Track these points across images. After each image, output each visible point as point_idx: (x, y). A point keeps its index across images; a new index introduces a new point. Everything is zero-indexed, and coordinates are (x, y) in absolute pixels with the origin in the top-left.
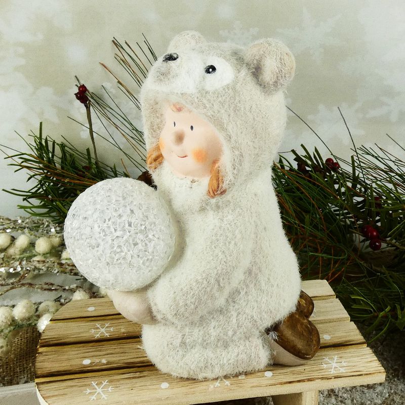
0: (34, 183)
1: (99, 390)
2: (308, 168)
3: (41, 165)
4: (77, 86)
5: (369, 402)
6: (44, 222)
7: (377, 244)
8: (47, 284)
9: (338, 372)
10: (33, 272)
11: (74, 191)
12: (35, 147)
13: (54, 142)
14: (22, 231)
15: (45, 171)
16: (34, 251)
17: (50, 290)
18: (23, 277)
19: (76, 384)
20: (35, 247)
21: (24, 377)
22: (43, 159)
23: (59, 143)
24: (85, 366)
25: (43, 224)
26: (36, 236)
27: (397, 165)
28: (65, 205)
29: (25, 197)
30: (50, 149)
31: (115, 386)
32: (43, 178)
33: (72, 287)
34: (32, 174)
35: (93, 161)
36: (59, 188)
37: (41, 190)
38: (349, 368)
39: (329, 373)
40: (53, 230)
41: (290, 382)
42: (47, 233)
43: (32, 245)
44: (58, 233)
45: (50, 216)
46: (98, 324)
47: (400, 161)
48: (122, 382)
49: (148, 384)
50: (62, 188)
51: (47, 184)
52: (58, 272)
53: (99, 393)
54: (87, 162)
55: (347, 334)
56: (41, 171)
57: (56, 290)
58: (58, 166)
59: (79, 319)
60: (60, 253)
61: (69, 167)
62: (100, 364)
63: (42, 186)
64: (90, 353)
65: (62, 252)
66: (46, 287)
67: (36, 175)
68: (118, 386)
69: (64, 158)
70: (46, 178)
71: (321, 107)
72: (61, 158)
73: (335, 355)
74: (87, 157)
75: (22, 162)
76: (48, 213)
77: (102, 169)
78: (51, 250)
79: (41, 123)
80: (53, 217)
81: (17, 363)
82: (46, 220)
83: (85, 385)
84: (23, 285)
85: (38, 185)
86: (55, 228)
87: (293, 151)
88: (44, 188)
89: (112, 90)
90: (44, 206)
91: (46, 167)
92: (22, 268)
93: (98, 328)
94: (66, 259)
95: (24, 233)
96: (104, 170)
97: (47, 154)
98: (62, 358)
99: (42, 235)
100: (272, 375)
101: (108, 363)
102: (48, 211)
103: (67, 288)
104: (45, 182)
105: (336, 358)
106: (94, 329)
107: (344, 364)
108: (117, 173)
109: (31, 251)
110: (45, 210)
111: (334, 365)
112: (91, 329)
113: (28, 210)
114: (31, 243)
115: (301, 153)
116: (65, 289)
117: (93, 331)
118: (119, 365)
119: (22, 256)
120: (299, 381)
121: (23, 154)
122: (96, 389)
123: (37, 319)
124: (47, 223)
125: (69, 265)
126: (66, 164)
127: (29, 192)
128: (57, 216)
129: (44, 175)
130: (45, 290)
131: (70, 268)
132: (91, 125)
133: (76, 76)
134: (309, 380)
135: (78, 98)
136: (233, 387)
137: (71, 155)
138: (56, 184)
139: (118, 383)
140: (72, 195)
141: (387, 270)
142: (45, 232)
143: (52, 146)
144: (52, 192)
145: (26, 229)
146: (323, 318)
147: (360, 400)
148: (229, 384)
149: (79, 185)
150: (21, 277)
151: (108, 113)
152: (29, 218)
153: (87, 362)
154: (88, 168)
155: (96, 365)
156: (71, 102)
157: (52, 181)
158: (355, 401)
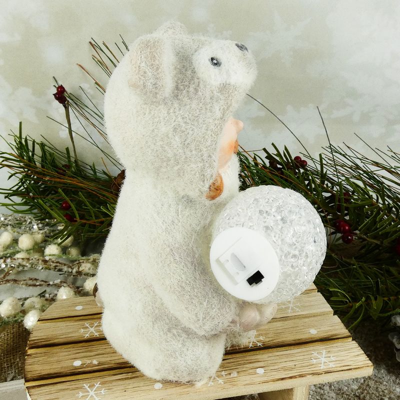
0: (15, 181)
1: (92, 393)
2: (279, 166)
3: (22, 164)
4: (55, 87)
5: (346, 388)
6: (26, 219)
7: (350, 237)
8: (31, 279)
9: (328, 367)
10: (17, 269)
11: (54, 189)
12: (15, 146)
13: (34, 142)
14: (4, 228)
15: (26, 170)
16: (17, 248)
17: (35, 285)
18: (8, 274)
19: (67, 387)
20: (18, 243)
21: (12, 373)
22: (23, 158)
23: (39, 142)
24: (76, 368)
25: (25, 221)
26: (19, 233)
27: (364, 163)
28: (46, 202)
29: (7, 195)
30: (30, 148)
31: (108, 388)
32: (24, 177)
33: (56, 282)
34: (13, 172)
35: (73, 160)
36: (40, 186)
37: (22, 188)
38: (338, 362)
39: (320, 368)
40: (35, 227)
41: (282, 379)
42: (30, 230)
43: (15, 241)
44: (41, 230)
45: (32, 213)
46: (87, 323)
47: (367, 159)
48: (114, 384)
49: (141, 385)
50: (43, 186)
51: (28, 182)
52: (42, 268)
53: (92, 396)
54: (67, 160)
55: (333, 328)
56: (22, 170)
57: (40, 285)
58: (38, 164)
59: (67, 319)
60: (43, 249)
61: (49, 166)
62: (90, 365)
63: (23, 184)
64: (80, 354)
65: (45, 248)
66: (30, 282)
67: (17, 173)
68: (110, 387)
69: (44, 157)
70: (27, 176)
71: (289, 108)
72: (42, 157)
73: (322, 349)
74: (66, 156)
75: (3, 161)
76: (30, 210)
77: (82, 167)
78: (34, 246)
79: (21, 123)
80: (35, 214)
81: (4, 358)
82: (28, 218)
83: (77, 388)
84: (8, 281)
85: (19, 183)
86: (37, 225)
87: (265, 150)
88: (25, 186)
89: (89, 91)
90: (25, 204)
91: (27, 166)
92: (6, 265)
93: (87, 327)
94: (50, 255)
95: (6, 230)
96: (83, 168)
97: (28, 153)
98: (52, 359)
99: (25, 232)
100: (264, 372)
101: (99, 364)
102: (30, 208)
103: (51, 283)
104: (26, 180)
105: (324, 353)
106: (83, 328)
107: (333, 359)
108: (97, 171)
109: (14, 248)
110: (27, 208)
111: (323, 360)
112: (80, 328)
113: (11, 207)
114: (14, 240)
115: (272, 151)
116: (49, 285)
117: (82, 330)
118: (110, 365)
119: (5, 252)
120: (291, 378)
121: (3, 153)
122: (88, 392)
123: (23, 315)
124: (29, 220)
125: (53, 262)
126: (46, 163)
127: (10, 190)
128: (38, 213)
129: (24, 174)
130: (30, 285)
131: (54, 265)
132: (70, 125)
133: (54, 77)
134: (301, 376)
135: (57, 98)
136: (227, 386)
137: (51, 154)
138: (36, 182)
139: (110, 385)
140: (53, 192)
141: (357, 261)
142: (28, 228)
143: (32, 145)
144: (34, 190)
145: (9, 226)
146: (308, 313)
147: (337, 386)
148: (222, 383)
149: (59, 183)
150: (6, 274)
151: (86, 113)
152: (11, 215)
153: (77, 363)
154: (68, 167)
155: (87, 367)
156: (49, 102)
157: (33, 179)
158: (333, 387)
